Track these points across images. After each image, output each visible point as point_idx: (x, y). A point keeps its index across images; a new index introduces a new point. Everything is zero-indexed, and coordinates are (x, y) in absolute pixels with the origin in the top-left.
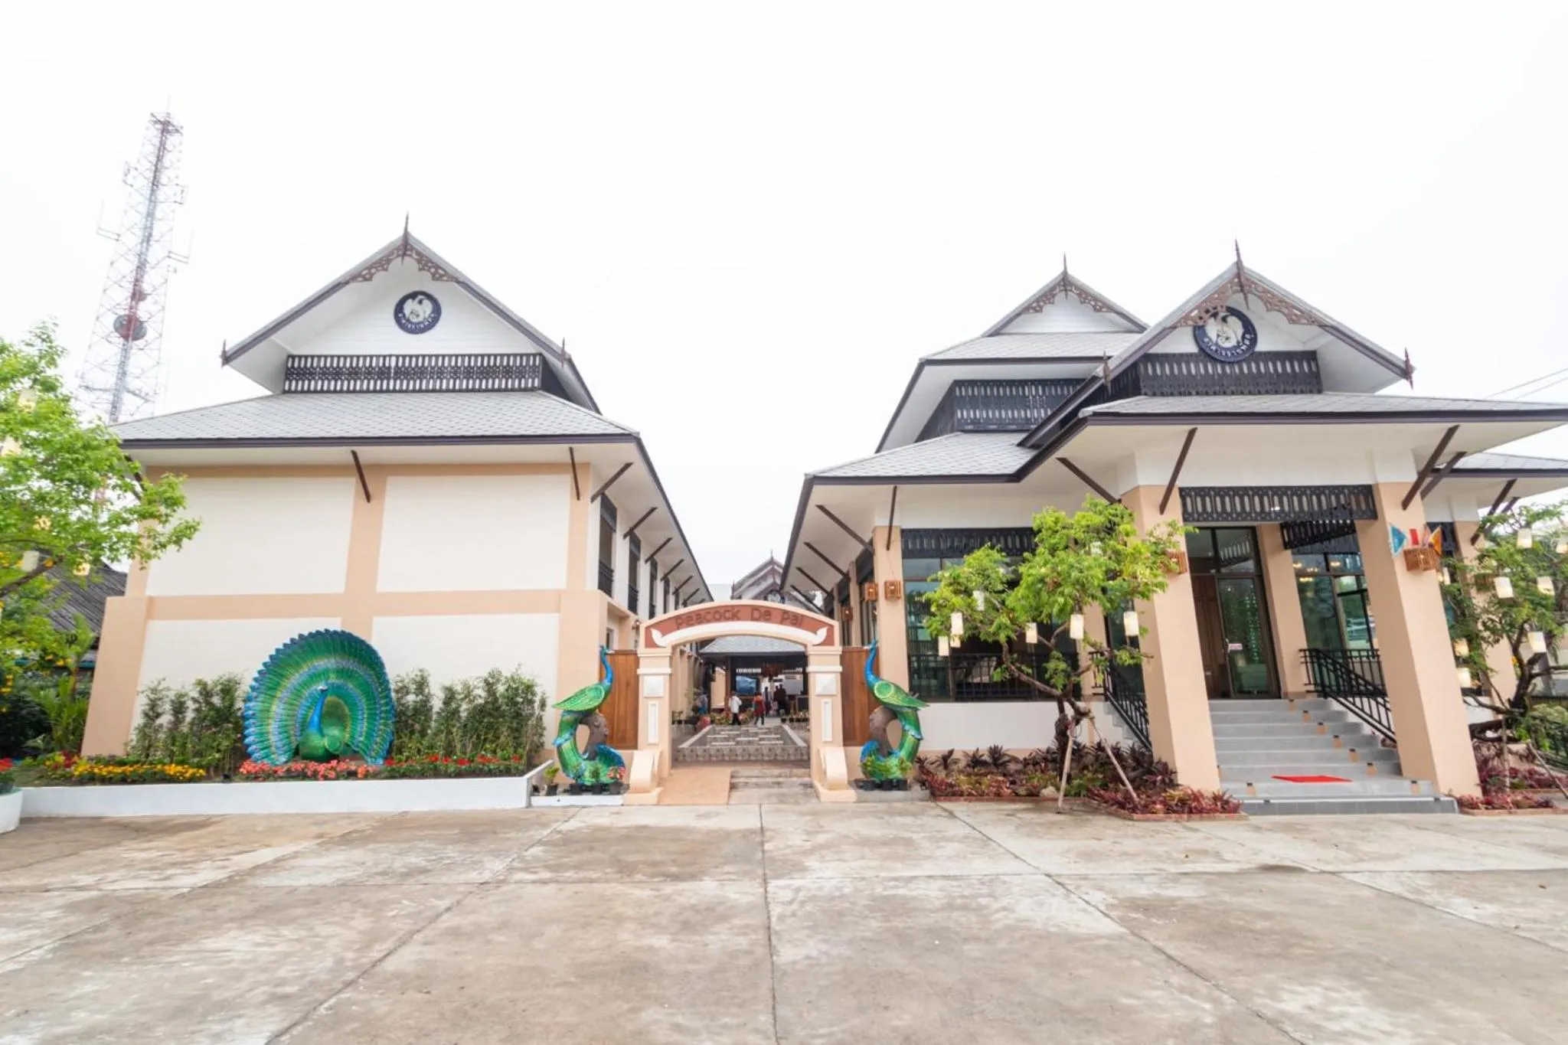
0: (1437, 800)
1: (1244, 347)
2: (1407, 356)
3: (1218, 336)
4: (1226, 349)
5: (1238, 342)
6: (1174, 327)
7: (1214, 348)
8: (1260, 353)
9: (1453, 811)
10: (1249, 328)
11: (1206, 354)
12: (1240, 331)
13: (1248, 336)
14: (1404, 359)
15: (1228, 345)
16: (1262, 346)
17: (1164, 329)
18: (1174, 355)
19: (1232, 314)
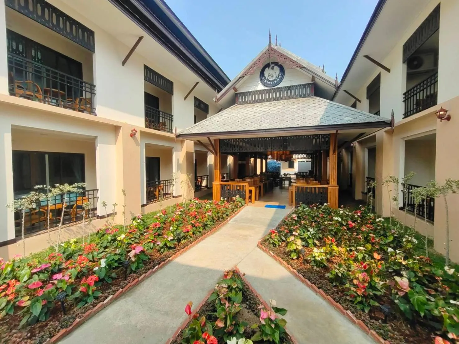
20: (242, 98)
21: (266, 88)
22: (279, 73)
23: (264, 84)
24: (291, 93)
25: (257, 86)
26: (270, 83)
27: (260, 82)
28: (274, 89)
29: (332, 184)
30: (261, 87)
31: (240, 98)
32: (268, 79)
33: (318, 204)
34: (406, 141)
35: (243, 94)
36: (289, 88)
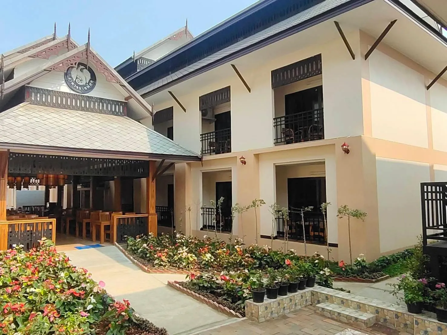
20: (36, 96)
21: (72, 92)
22: (90, 80)
23: (70, 86)
24: (103, 106)
25: (61, 85)
26: (79, 88)
27: (64, 82)
28: (84, 96)
29: (152, 212)
30: (64, 88)
31: (33, 94)
32: (75, 81)
33: (142, 235)
34: (203, 173)
35: (38, 90)
36: (101, 100)
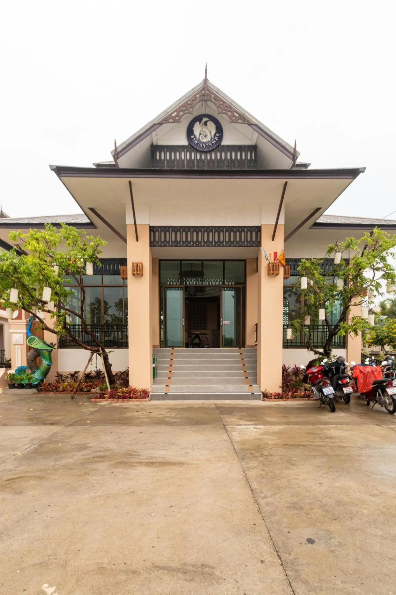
0: (253, 394)
1: (214, 142)
2: (295, 145)
3: (200, 134)
4: (204, 143)
5: (211, 138)
6: (160, 124)
7: (196, 142)
8: (224, 146)
9: (260, 400)
10: (219, 130)
11: (192, 147)
12: (214, 131)
13: (217, 135)
14: (294, 147)
15: (204, 140)
16: (226, 142)
17: (154, 125)
18: (173, 146)
19: (211, 120)
